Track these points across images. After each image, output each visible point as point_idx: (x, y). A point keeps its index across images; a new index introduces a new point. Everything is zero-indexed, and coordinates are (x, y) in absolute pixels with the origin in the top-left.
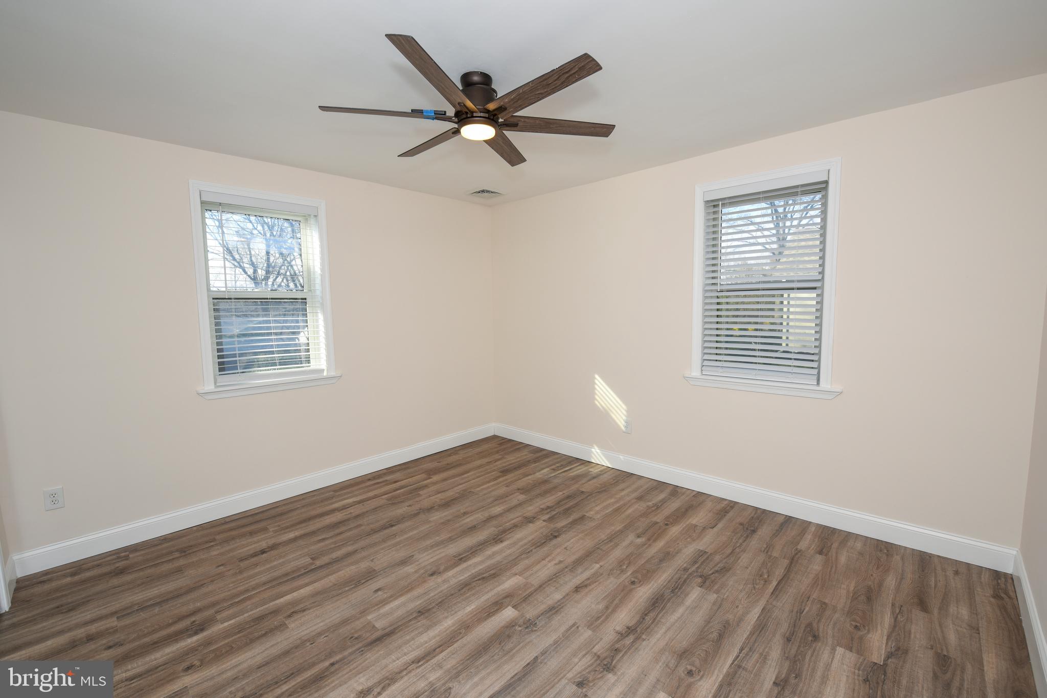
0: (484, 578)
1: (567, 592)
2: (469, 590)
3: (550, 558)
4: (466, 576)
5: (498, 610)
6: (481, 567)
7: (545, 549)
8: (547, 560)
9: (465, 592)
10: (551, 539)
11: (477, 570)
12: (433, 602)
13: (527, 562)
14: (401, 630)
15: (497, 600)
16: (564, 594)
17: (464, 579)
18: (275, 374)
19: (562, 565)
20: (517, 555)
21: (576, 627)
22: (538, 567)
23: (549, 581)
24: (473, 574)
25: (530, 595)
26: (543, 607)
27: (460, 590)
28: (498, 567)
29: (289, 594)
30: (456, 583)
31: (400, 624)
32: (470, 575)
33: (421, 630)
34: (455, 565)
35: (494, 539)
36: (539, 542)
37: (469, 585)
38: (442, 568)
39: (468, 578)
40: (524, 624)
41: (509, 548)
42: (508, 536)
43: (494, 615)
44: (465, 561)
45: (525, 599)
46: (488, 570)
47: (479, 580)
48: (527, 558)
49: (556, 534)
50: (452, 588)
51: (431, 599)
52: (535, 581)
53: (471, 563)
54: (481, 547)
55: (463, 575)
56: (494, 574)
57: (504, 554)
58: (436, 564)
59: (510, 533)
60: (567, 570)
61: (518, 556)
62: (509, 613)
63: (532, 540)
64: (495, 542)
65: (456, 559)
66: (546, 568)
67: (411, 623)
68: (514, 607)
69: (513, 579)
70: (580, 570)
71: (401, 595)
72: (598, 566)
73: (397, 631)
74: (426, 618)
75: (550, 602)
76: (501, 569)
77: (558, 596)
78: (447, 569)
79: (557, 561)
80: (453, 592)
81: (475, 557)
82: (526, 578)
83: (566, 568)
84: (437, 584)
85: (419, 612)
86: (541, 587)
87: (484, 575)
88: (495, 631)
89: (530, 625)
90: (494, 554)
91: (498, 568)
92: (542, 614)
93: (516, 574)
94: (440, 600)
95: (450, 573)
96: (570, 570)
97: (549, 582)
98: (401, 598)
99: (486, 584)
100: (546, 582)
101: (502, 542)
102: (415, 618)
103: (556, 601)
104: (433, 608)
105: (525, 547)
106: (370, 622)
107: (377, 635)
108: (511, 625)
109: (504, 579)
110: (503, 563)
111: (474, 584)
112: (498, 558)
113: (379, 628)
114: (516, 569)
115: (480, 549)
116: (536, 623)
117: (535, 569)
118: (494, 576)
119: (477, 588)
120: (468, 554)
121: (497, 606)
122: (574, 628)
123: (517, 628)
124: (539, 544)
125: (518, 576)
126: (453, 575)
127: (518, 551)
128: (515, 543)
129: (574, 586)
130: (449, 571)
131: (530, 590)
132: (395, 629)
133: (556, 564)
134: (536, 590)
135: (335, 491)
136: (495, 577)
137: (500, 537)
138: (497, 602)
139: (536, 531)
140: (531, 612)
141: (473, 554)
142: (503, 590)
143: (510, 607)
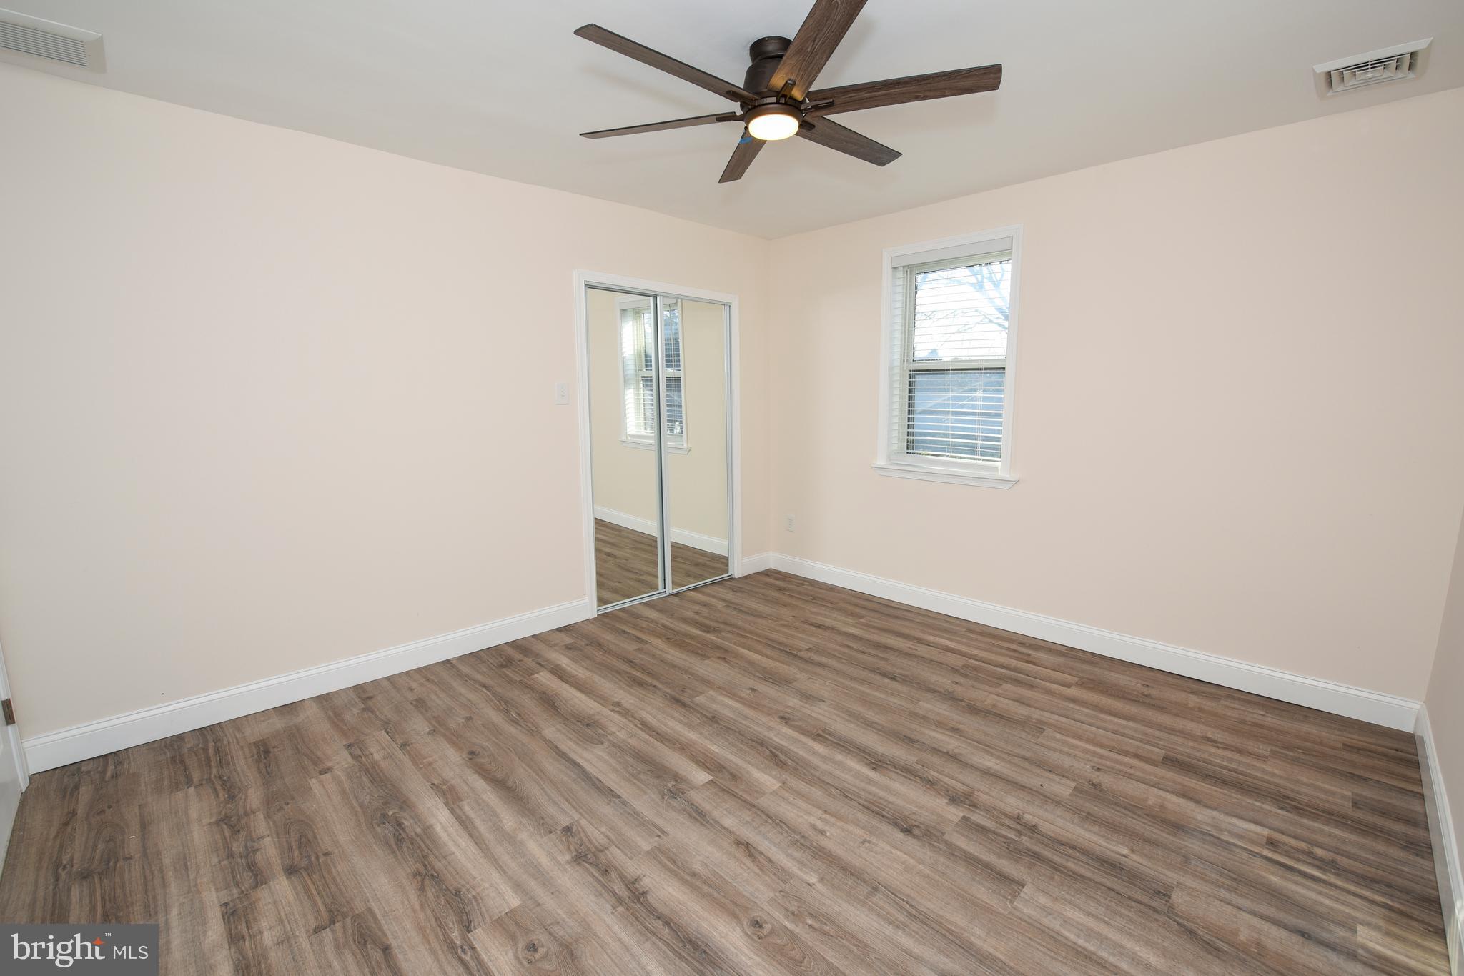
1: (738, 833)
2: (752, 746)
3: (832, 820)
4: (781, 742)
6: (800, 752)
7: (861, 816)
8: (826, 816)
9: (748, 743)
12: (729, 724)
13: (818, 794)
14: (688, 711)
16: (734, 830)
17: (774, 741)
18: (953, 463)
19: (809, 833)
20: (834, 784)
21: (660, 834)
23: (768, 816)
24: (785, 747)
25: (735, 795)
26: (706, 806)
27: (754, 741)
28: (801, 767)
30: (764, 736)
31: (698, 709)
34: (804, 732)
36: (883, 809)
37: (761, 746)
38: (797, 723)
40: (678, 789)
45: (727, 791)
48: (830, 795)
49: (917, 832)
51: (735, 721)
57: (837, 772)
59: (905, 777)
61: (830, 784)
62: (700, 778)
64: (872, 763)
66: (802, 814)
67: (697, 715)
68: (712, 782)
69: (772, 780)
72: (813, 880)
75: (717, 813)
77: (729, 822)
78: (795, 727)
79: (822, 827)
80: (747, 735)
82: (774, 793)
83: (804, 837)
85: (715, 718)
86: (752, 806)
87: (781, 756)
89: (674, 794)
90: (838, 763)
91: (797, 767)
92: (692, 804)
93: (784, 784)
96: (799, 842)
97: (763, 816)
99: (761, 758)
100: (765, 812)
101: (874, 769)
102: (706, 716)
103: (718, 819)
104: (721, 725)
105: (862, 793)
107: (686, 699)
108: (678, 778)
110: (812, 771)
114: (794, 782)
116: (676, 798)
118: (780, 764)
120: (834, 740)
122: (657, 831)
123: (672, 783)
124: (875, 808)
125: (779, 785)
126: (782, 732)
128: (873, 783)
130: (792, 729)
132: (691, 707)
133: (813, 826)
134: (744, 801)
135: (969, 631)
136: (777, 765)
137: (889, 767)
140: (698, 795)
143: (710, 778)
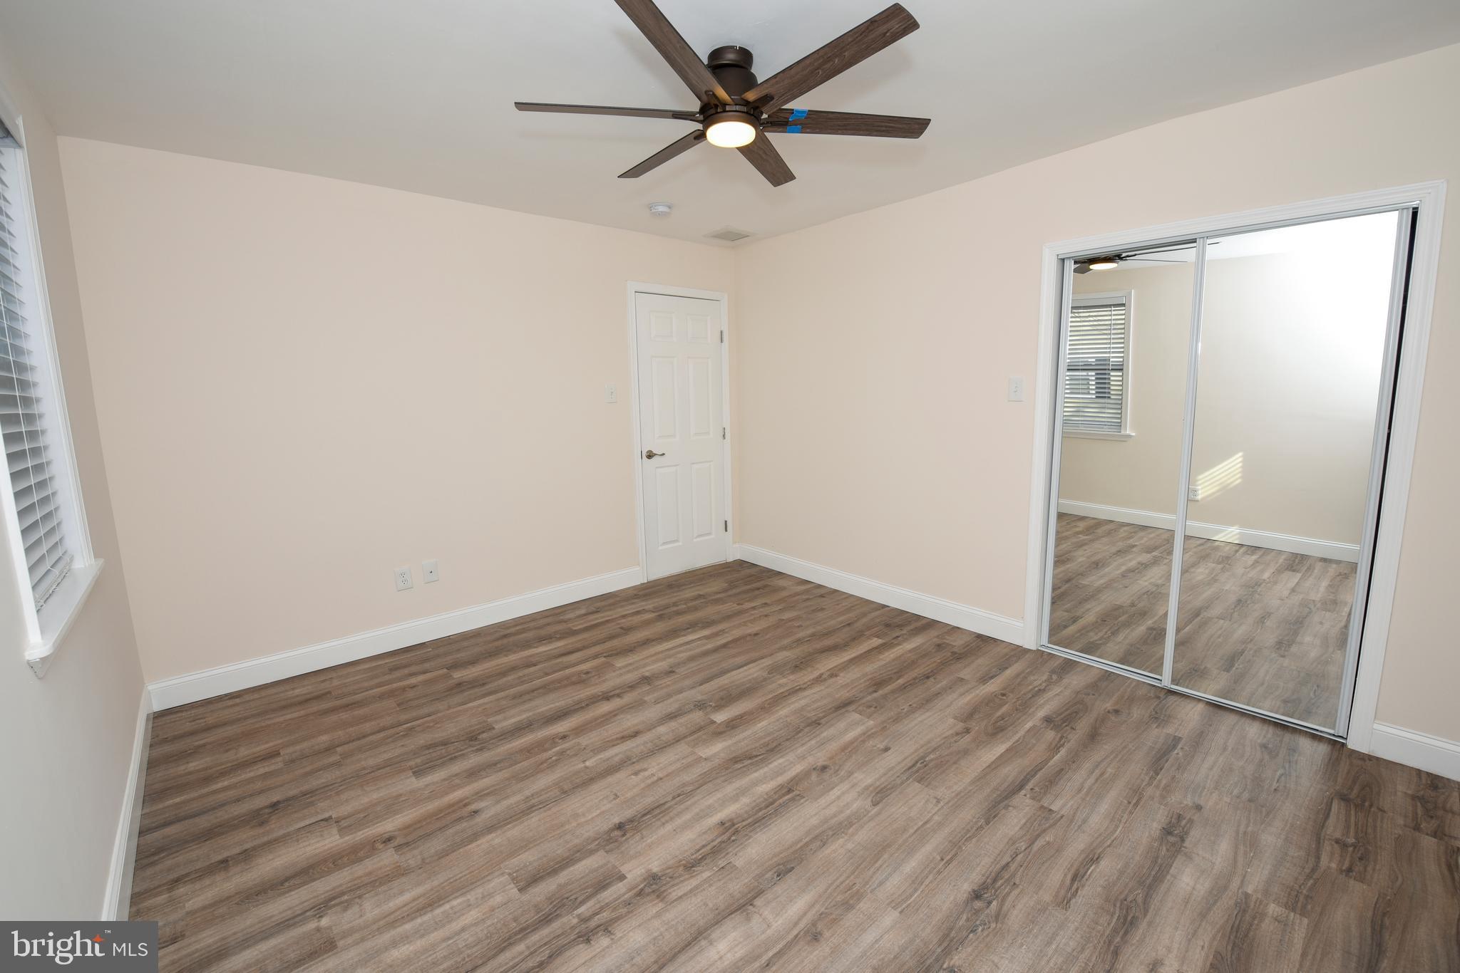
0: (750, 758)
1: (648, 733)
2: (768, 745)
3: (649, 781)
4: (775, 763)
5: (732, 721)
6: (756, 775)
7: (649, 800)
8: (655, 778)
9: (772, 742)
10: (631, 821)
11: (762, 772)
12: (808, 733)
13: (687, 777)
15: (732, 731)
16: (654, 731)
17: (778, 759)
19: (637, 767)
20: (698, 791)
22: (673, 768)
23: (665, 747)
24: (766, 766)
25: (694, 732)
26: (682, 720)
27: (780, 744)
28: (730, 772)
29: (1001, 755)
30: (787, 754)
32: (770, 763)
34: (797, 780)
35: (736, 832)
36: (654, 817)
37: (768, 751)
38: (814, 777)
39: (772, 760)
40: (706, 707)
41: (709, 807)
42: (709, 837)
43: (736, 717)
44: (782, 786)
45: (700, 729)
46: (745, 769)
47: (756, 756)
48: (684, 785)
49: (617, 833)
50: (790, 748)
51: (812, 737)
52: (683, 748)
53: (771, 783)
54: (760, 814)
55: (780, 764)
56: (736, 762)
57: (719, 795)
58: (825, 784)
59: (704, 846)
60: (635, 760)
61: (699, 788)
62: (720, 717)
63: (667, 822)
64: (733, 825)
65: (798, 793)
66: (661, 765)
68: (713, 722)
69: (711, 753)
70: (617, 759)
71: (851, 743)
72: (588, 763)
73: (833, 709)
74: (808, 718)
75: (673, 724)
76: (727, 769)
77: (662, 729)
78: (806, 774)
79: (642, 775)
80: (788, 743)
81: (767, 794)
82: (693, 753)
83: (634, 763)
84: (812, 754)
85: (819, 724)
86: (678, 740)
87: (750, 761)
88: (735, 704)
89: (700, 706)
90: (735, 798)
91: (730, 770)
92: (686, 713)
93: (706, 759)
94: (800, 735)
95: (798, 768)
96: (630, 760)
97: (665, 745)
98: (849, 739)
99: (746, 749)
100: (670, 745)
101: (722, 823)
103: (666, 724)
104: (805, 727)
105: (682, 807)
106: (868, 718)
108: (719, 707)
109: (722, 755)
110: (723, 778)
111: (763, 751)
112: (729, 789)
113: (853, 713)
114: (705, 767)
115: (761, 810)
117: (678, 765)
118: (736, 760)
119: (757, 745)
120: (781, 801)
121: (732, 725)
123: (714, 705)
124: (657, 811)
125: (704, 756)
126: (795, 765)
127: (696, 798)
128: (699, 817)
129: (637, 738)
130: (802, 771)
131: (692, 737)
133: (645, 770)
134: (685, 737)
136: (734, 758)
137: (725, 837)
138: (733, 728)
139: (650, 846)
140: (697, 717)
141: (771, 800)
142: (725, 740)
143: (719, 722)
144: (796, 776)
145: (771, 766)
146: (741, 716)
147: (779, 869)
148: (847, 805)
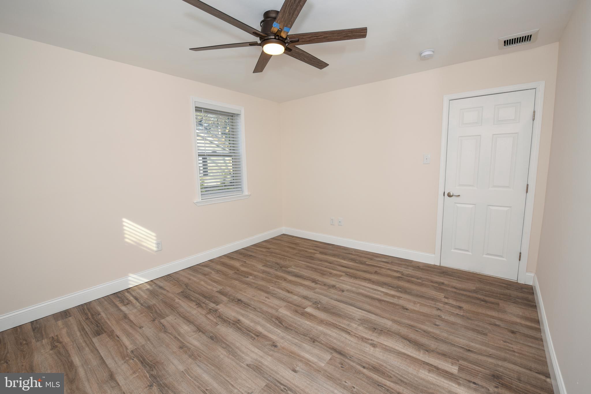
2: (291, 326)
12: (304, 339)
14: (330, 345)
15: (299, 315)
21: (316, 293)
23: (284, 300)
25: (295, 305)
31: (325, 347)
33: (328, 337)
36: (244, 306)
37: (286, 327)
48: (261, 309)
51: (301, 340)
57: (254, 317)
58: (263, 347)
61: (260, 313)
65: (257, 338)
67: (324, 343)
69: (281, 312)
74: (318, 338)
78: (269, 340)
80: (294, 333)
84: (285, 341)
85: (314, 342)
94: (302, 336)
102: (319, 342)
104: (309, 337)
107: (337, 355)
113: (331, 356)
116: (315, 301)
121: (304, 314)
123: (319, 306)
124: (246, 306)
130: (271, 338)
132: (330, 348)
144: (268, 337)
145: (275, 329)
146: (312, 315)
147: (214, 337)
148: (248, 355)
